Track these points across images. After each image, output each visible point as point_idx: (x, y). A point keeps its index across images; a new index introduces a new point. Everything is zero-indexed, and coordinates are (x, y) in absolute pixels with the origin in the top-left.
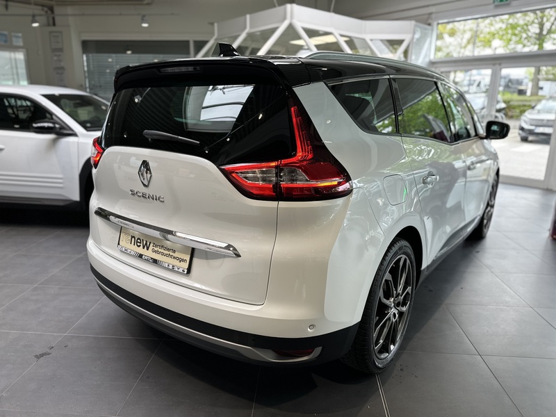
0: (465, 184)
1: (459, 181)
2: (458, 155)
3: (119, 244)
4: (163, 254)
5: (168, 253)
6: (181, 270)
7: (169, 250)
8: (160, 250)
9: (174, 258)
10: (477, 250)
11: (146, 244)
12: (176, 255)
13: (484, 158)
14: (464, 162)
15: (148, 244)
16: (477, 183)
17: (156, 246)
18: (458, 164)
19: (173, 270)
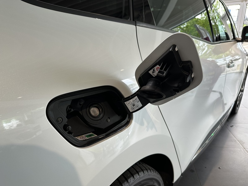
0: (226, 76)
1: (222, 74)
2: (221, 55)
10: (232, 125)
13: (237, 57)
14: (225, 60)
16: (234, 74)
18: (221, 62)
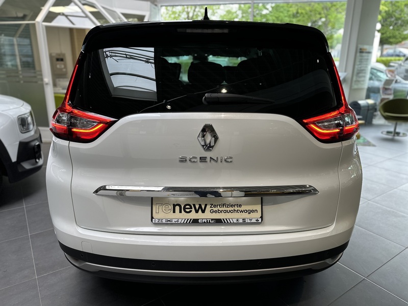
3: (152, 218)
4: (226, 211)
5: (233, 209)
6: (254, 221)
7: (232, 206)
8: (221, 209)
9: (242, 211)
11: (200, 207)
12: (243, 208)
15: (203, 207)
17: (215, 206)
19: (244, 223)
